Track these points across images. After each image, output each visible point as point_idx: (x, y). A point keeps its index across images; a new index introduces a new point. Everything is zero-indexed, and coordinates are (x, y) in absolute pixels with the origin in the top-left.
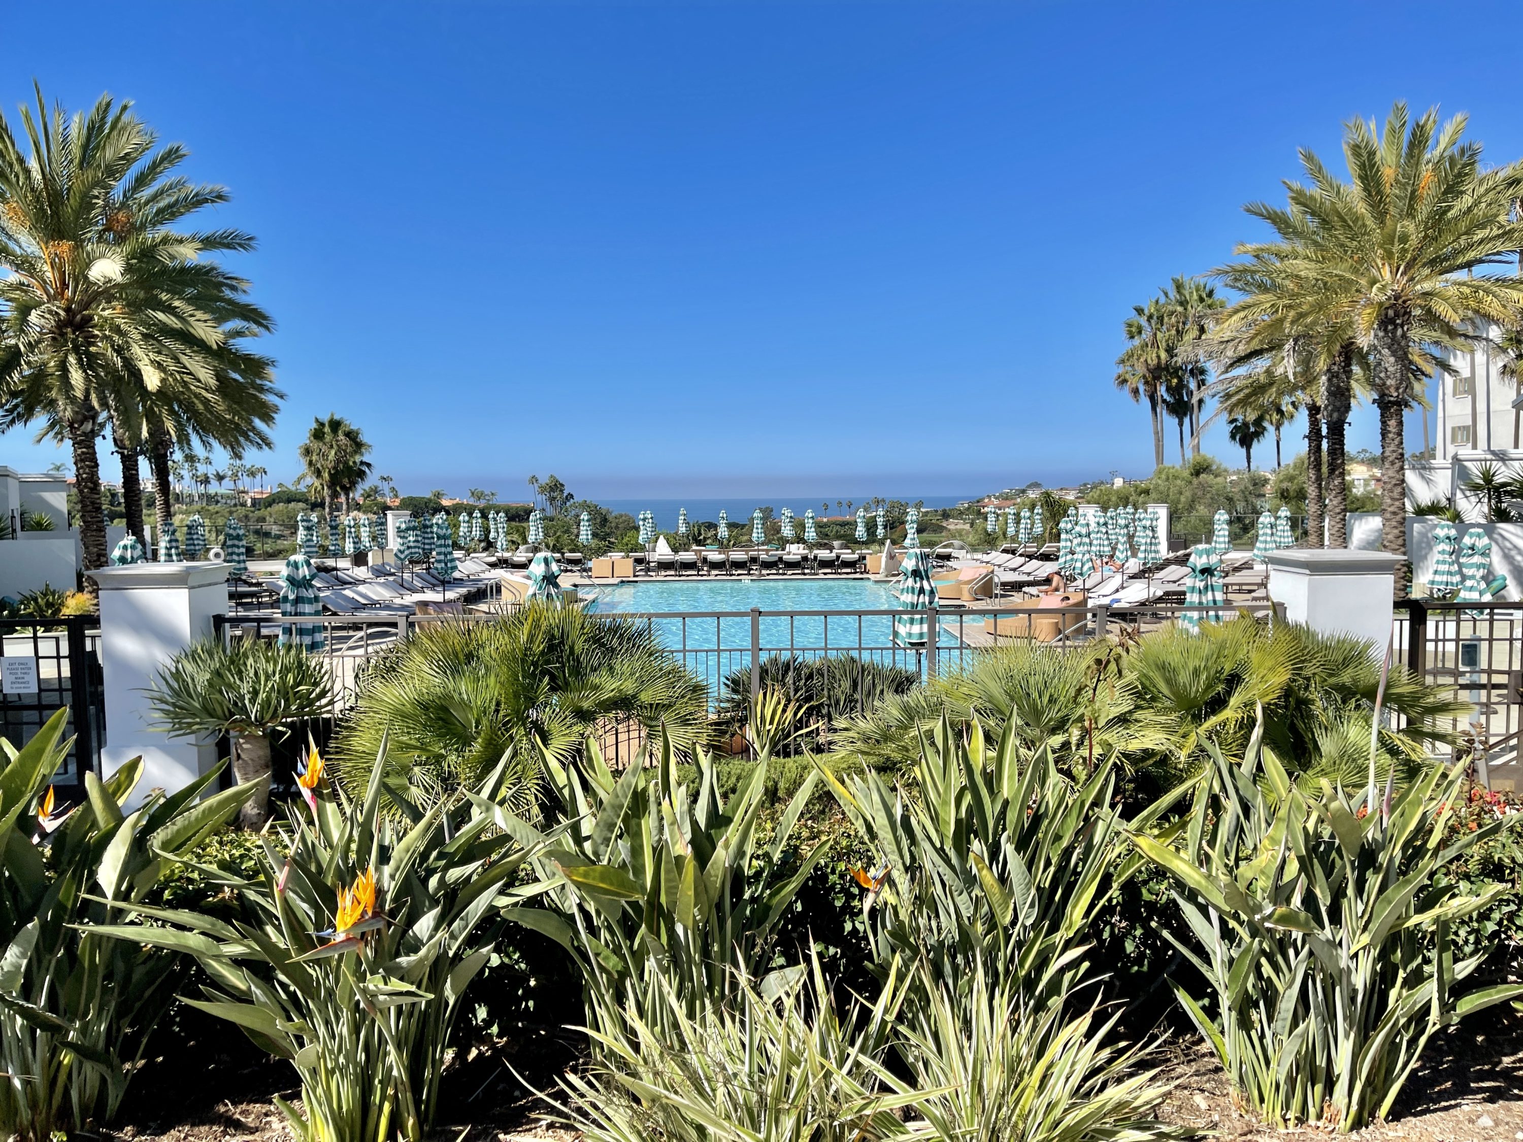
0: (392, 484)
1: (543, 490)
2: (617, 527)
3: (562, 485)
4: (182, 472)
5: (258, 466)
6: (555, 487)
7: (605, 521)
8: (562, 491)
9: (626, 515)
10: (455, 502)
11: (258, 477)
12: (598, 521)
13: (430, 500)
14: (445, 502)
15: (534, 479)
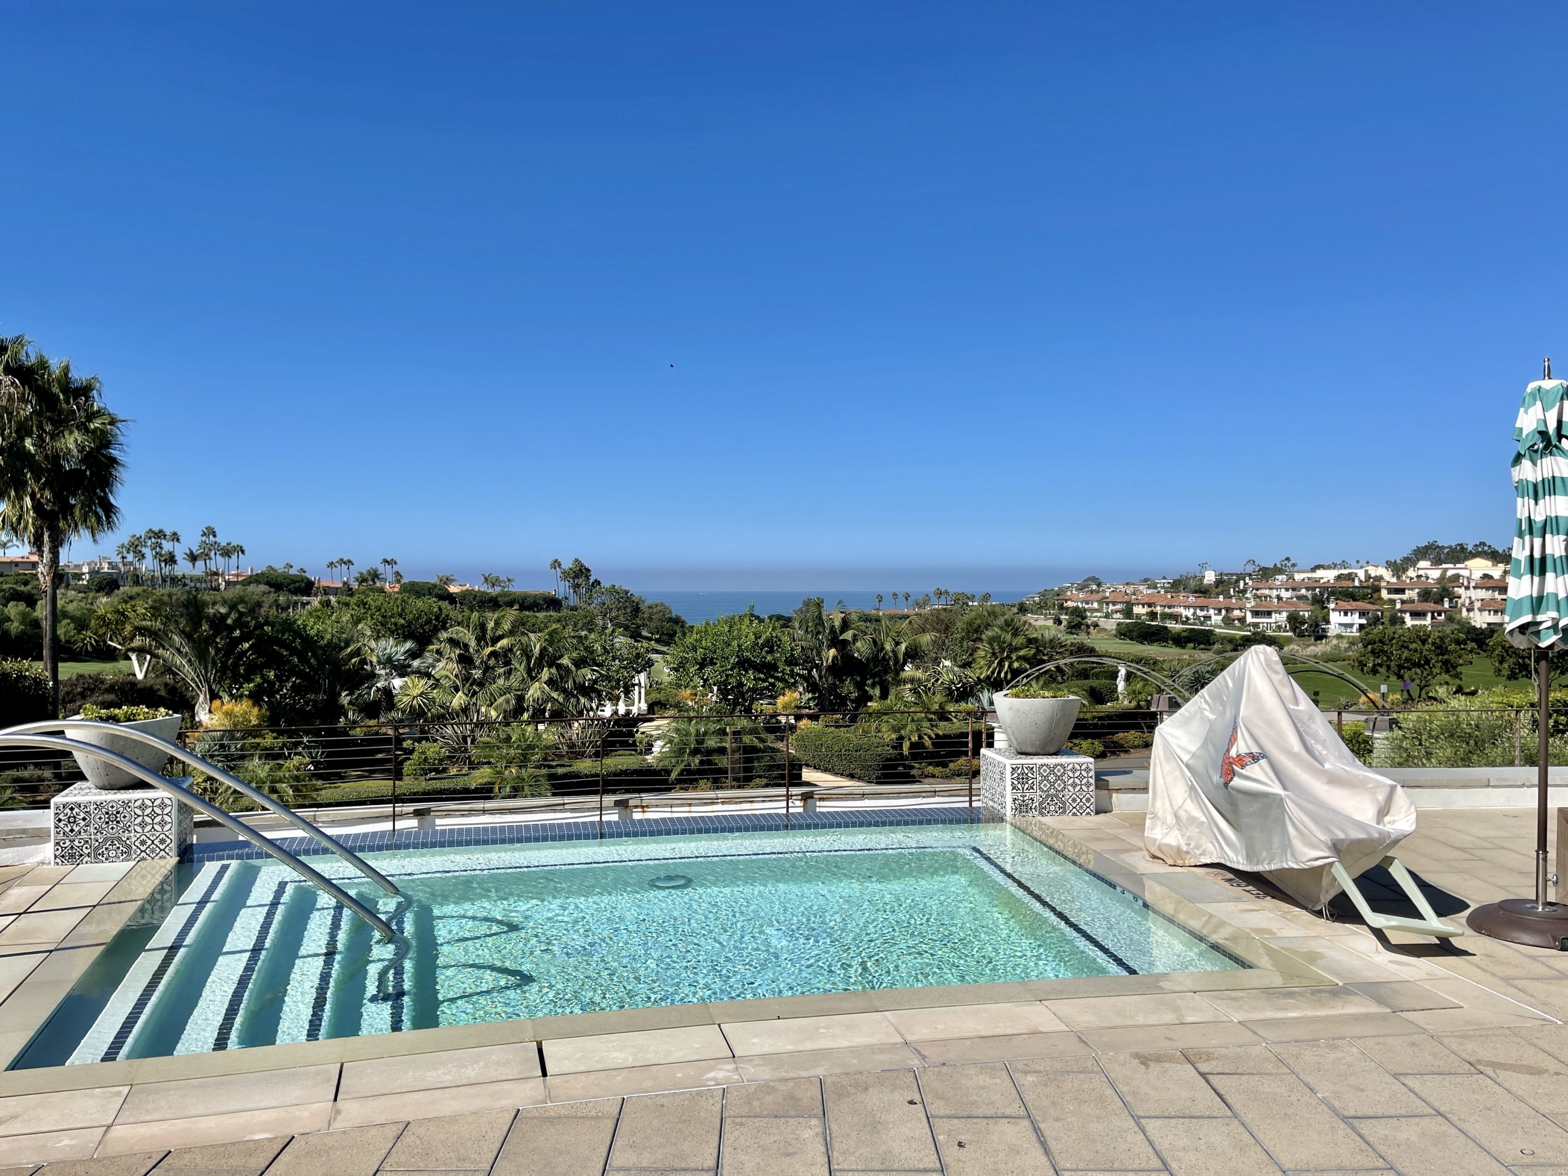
0: (396, 568)
1: (566, 575)
2: (650, 619)
3: (588, 570)
4: (144, 550)
5: (234, 544)
6: (580, 573)
7: (636, 610)
8: (588, 578)
9: (662, 604)
10: (464, 588)
11: (234, 557)
12: (629, 610)
13: (435, 586)
14: (453, 589)
15: (556, 564)
